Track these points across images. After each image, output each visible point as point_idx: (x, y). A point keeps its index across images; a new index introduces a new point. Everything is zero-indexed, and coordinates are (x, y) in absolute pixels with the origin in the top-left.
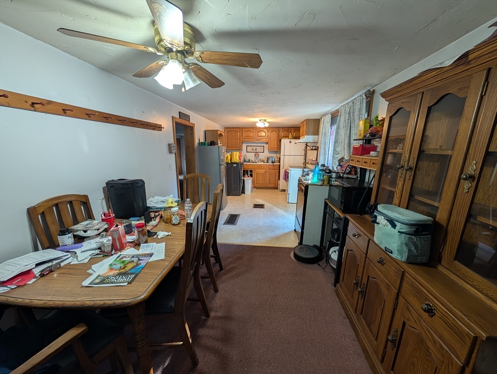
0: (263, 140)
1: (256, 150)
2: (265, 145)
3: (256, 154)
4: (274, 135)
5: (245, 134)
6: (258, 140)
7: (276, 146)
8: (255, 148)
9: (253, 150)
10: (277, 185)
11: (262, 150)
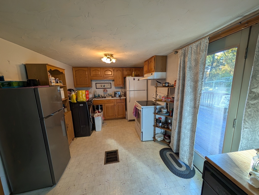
0: (110, 78)
1: (104, 86)
2: (111, 82)
3: (104, 90)
4: (119, 74)
5: (93, 73)
6: (106, 78)
7: (121, 83)
8: (103, 84)
9: (101, 86)
10: (124, 115)
11: (109, 86)
